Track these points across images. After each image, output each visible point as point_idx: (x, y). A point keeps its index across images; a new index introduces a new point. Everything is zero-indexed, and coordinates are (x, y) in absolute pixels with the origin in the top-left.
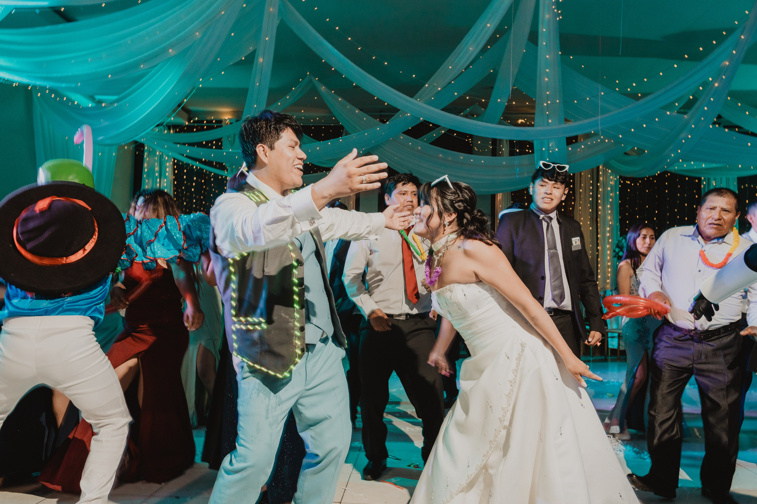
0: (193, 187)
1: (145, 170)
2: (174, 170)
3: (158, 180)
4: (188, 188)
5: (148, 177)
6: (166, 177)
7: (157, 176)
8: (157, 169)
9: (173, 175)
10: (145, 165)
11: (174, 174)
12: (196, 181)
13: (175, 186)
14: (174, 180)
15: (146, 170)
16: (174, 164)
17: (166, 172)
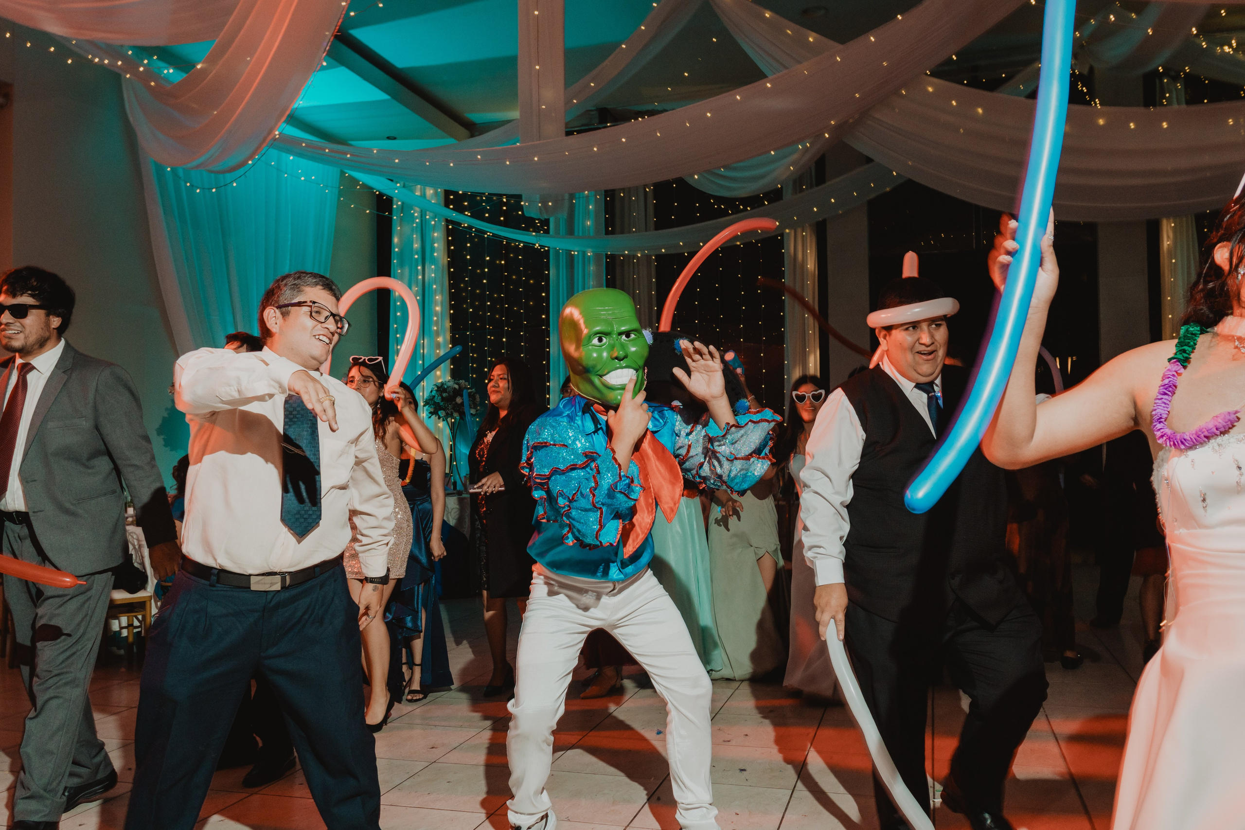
0: (483, 275)
1: (394, 249)
2: (449, 244)
3: (419, 268)
4: (476, 280)
5: (401, 265)
6: (434, 261)
7: (417, 259)
8: (417, 246)
9: (446, 256)
10: (396, 240)
11: (450, 253)
12: (490, 264)
13: (451, 276)
14: (450, 265)
15: (397, 250)
16: (449, 232)
17: (433, 249)
